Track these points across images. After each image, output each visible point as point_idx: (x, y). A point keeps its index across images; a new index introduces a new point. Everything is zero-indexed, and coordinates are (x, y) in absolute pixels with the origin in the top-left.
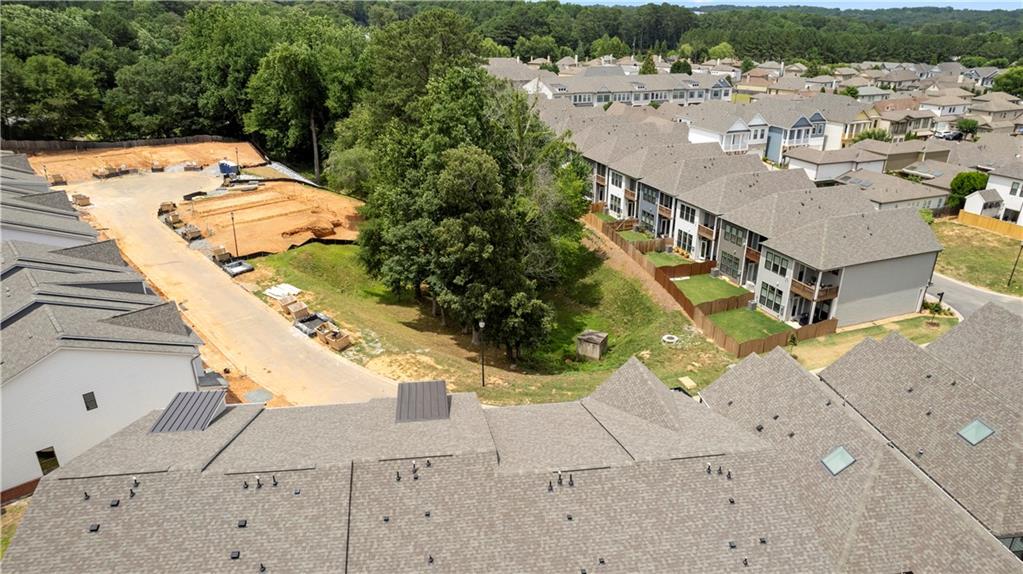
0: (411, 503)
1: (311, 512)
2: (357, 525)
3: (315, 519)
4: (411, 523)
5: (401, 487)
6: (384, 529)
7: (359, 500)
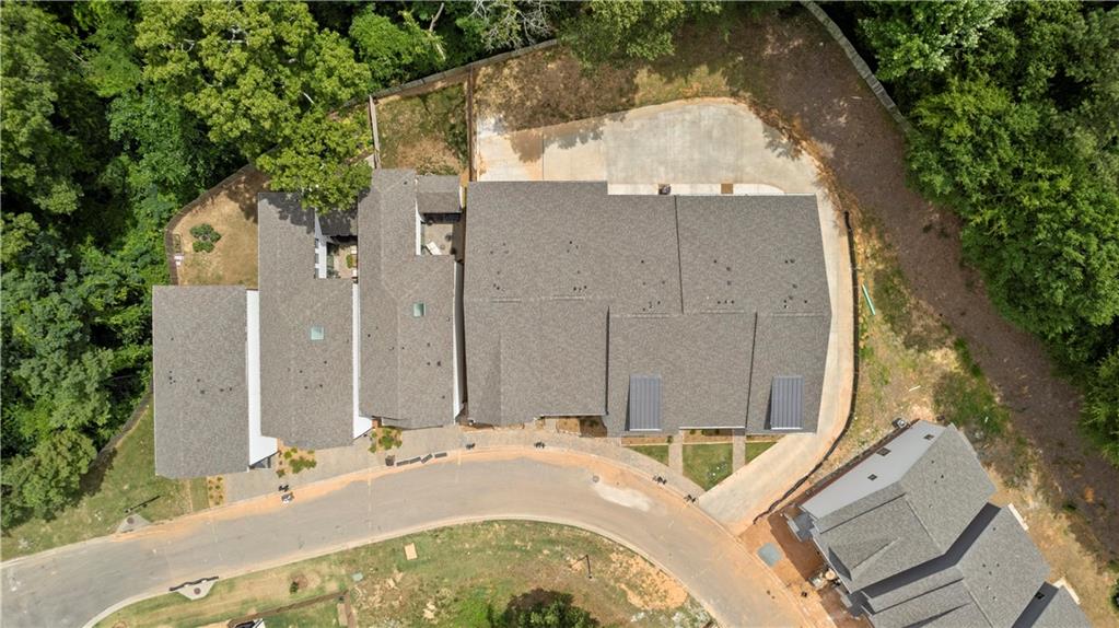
0: (652, 290)
1: (699, 287)
2: (677, 281)
3: (696, 284)
4: (653, 280)
5: (658, 298)
6: (664, 278)
7: (677, 293)
